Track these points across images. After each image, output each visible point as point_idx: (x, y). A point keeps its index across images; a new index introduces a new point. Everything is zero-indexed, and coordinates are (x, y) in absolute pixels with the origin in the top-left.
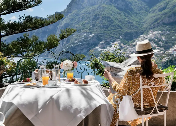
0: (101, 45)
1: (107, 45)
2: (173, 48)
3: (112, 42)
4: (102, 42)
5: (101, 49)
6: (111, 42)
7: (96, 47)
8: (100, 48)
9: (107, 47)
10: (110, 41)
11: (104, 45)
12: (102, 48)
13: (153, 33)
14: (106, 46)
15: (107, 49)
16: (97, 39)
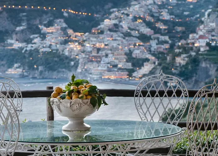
0: (18, 35)
1: (34, 34)
2: (197, 34)
3: (45, 25)
4: (21, 28)
5: (20, 45)
6: (43, 27)
7: (8, 39)
8: (17, 40)
9: (34, 38)
10: (41, 23)
11: (26, 34)
12: (22, 42)
13: (139, 3)
14: (32, 37)
15: (35, 43)
16: (9, 19)
